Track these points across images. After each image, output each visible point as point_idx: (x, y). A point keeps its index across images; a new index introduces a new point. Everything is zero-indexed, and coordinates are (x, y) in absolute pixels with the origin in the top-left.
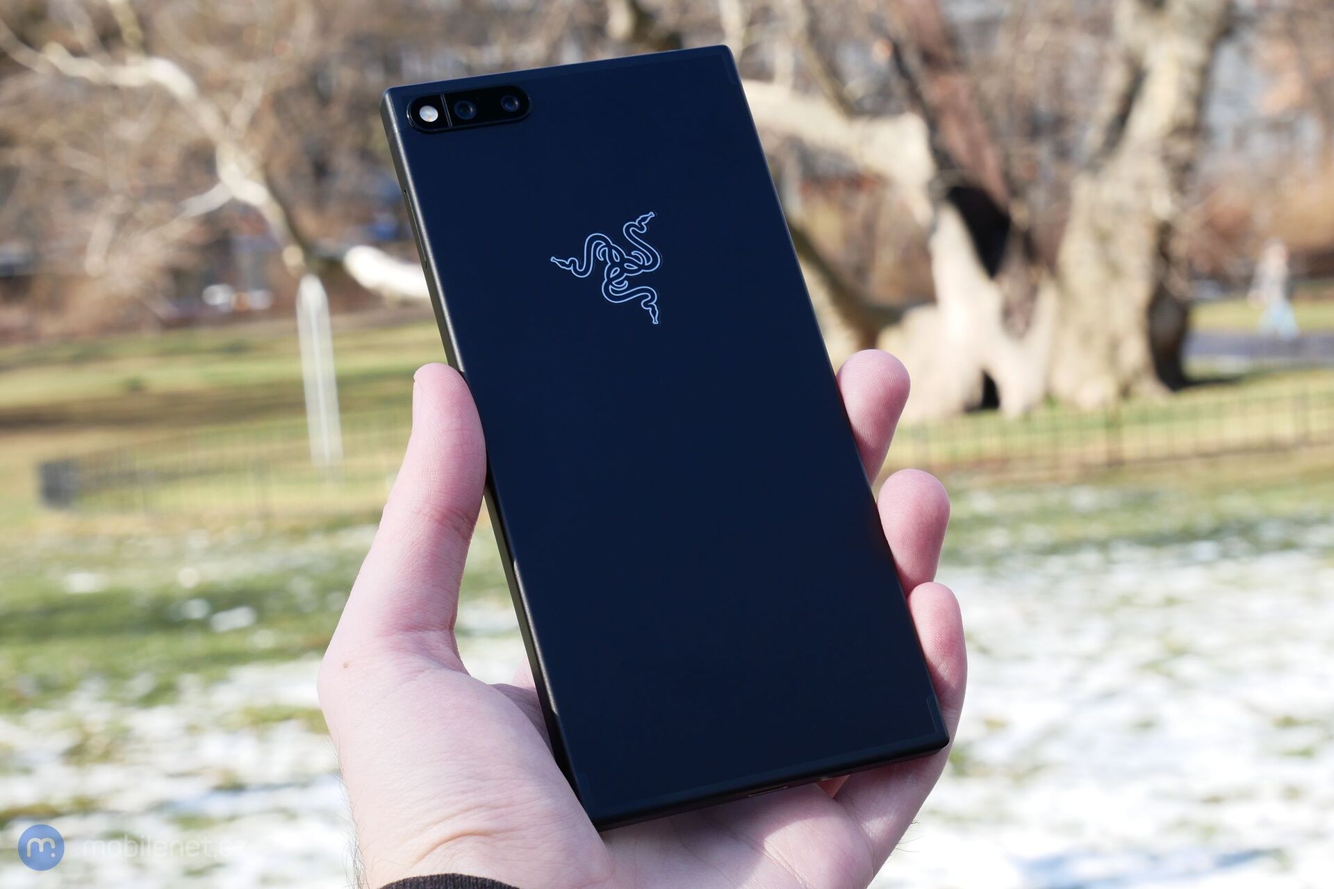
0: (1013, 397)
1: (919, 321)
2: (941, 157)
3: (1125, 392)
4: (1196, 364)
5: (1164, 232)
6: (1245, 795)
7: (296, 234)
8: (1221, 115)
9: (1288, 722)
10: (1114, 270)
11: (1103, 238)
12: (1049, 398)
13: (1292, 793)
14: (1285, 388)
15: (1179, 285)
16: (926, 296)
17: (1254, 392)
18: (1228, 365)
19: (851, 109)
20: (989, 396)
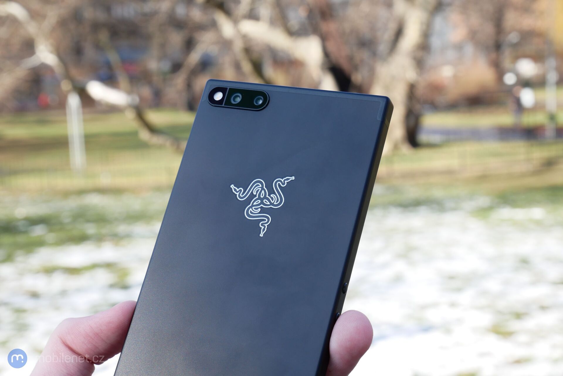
2: (326, 54)
3: (396, 147)
4: (423, 137)
5: (412, 88)
6: (435, 305)
7: (68, 76)
8: (435, 42)
9: (452, 278)
13: (453, 305)
15: (417, 107)
18: (435, 139)
19: (291, 33)
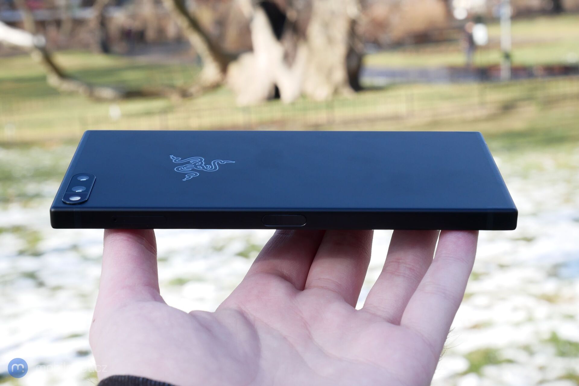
0: (287, 93)
1: (246, 60)
3: (336, 92)
4: (366, 80)
5: (353, 24)
10: (330, 40)
11: (326, 26)
12: (303, 95)
14: (403, 92)
15: (360, 46)
16: (249, 48)
17: (391, 93)
18: (380, 81)
20: (276, 94)
